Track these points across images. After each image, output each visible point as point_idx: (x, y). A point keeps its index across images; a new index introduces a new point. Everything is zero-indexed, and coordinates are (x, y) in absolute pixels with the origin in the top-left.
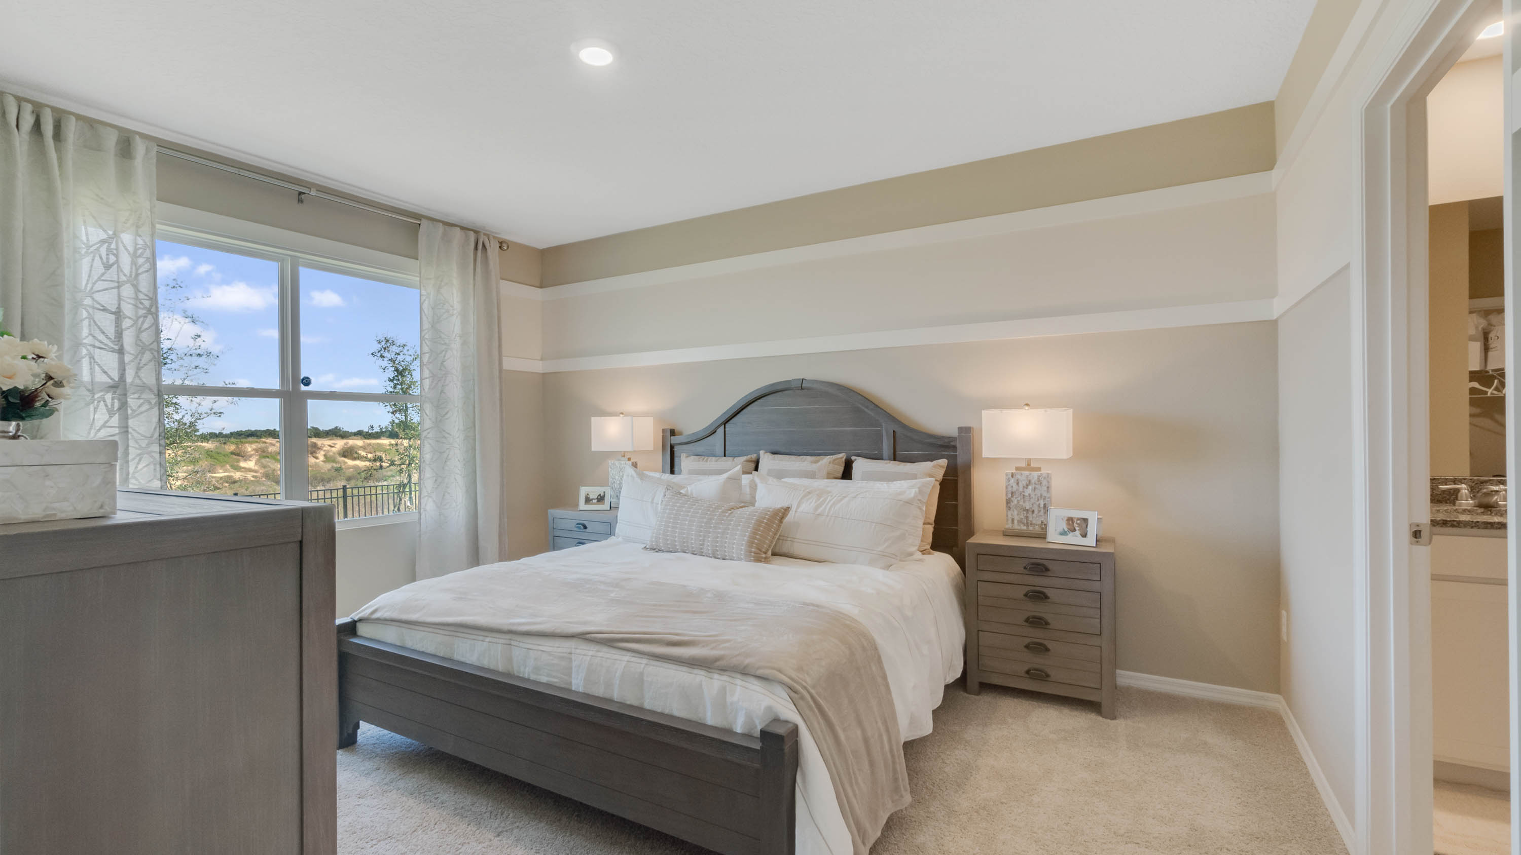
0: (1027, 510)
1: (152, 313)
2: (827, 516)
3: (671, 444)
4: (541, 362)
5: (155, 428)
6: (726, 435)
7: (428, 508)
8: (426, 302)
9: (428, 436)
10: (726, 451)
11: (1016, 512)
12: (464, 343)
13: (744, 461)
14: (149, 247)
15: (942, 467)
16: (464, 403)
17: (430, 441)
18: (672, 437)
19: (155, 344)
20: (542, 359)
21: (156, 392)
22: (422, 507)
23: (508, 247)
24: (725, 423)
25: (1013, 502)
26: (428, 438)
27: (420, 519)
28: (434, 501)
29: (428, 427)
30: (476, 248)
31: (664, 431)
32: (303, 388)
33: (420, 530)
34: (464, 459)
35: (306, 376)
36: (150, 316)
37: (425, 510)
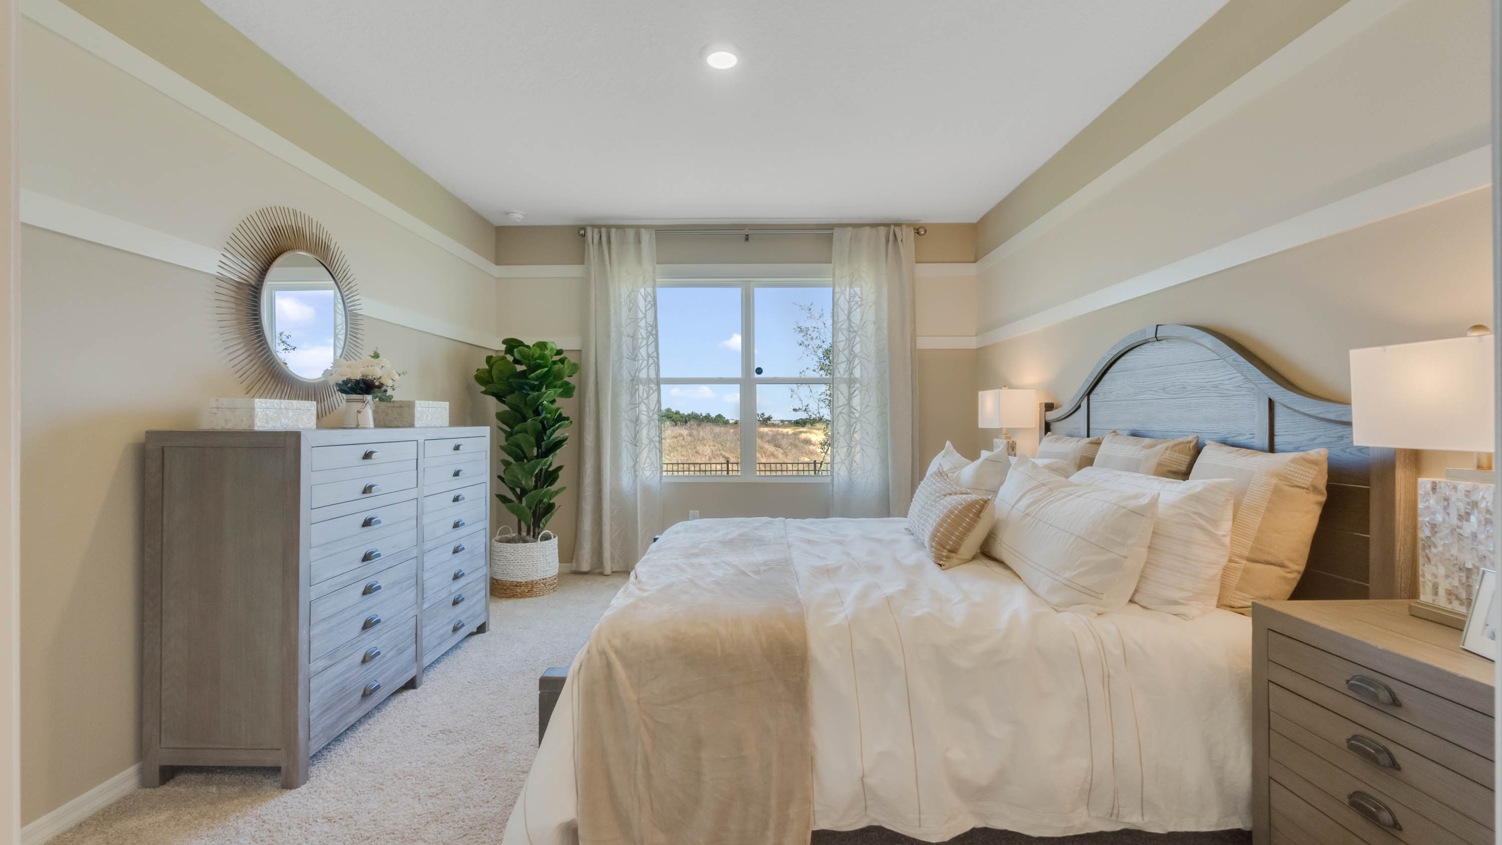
0: (1469, 570)
1: (652, 335)
2: (1033, 517)
3: (1045, 421)
4: (975, 338)
5: (656, 405)
6: (1091, 410)
7: (841, 473)
8: (842, 298)
9: (843, 412)
10: (1090, 430)
11: (1442, 571)
12: (878, 329)
13: (1086, 444)
14: (650, 294)
15: (1314, 463)
16: (879, 382)
17: (845, 416)
18: (1047, 413)
19: (655, 353)
20: (976, 335)
21: (656, 383)
22: (835, 471)
23: (925, 231)
24: (1089, 393)
25: (1435, 547)
26: (843, 413)
27: (833, 480)
28: (847, 468)
29: (842, 404)
30: (888, 241)
31: (1040, 404)
32: (757, 376)
33: (833, 490)
34: (878, 433)
35: (759, 367)
36: (651, 337)
37: (838, 474)
